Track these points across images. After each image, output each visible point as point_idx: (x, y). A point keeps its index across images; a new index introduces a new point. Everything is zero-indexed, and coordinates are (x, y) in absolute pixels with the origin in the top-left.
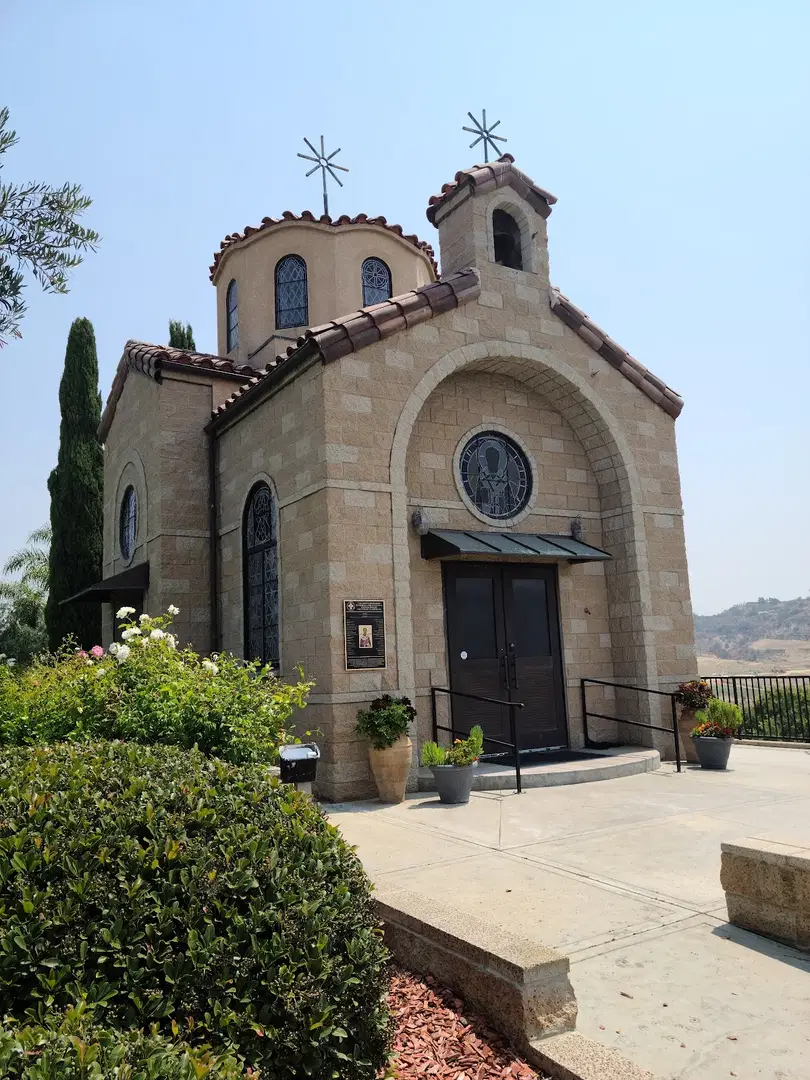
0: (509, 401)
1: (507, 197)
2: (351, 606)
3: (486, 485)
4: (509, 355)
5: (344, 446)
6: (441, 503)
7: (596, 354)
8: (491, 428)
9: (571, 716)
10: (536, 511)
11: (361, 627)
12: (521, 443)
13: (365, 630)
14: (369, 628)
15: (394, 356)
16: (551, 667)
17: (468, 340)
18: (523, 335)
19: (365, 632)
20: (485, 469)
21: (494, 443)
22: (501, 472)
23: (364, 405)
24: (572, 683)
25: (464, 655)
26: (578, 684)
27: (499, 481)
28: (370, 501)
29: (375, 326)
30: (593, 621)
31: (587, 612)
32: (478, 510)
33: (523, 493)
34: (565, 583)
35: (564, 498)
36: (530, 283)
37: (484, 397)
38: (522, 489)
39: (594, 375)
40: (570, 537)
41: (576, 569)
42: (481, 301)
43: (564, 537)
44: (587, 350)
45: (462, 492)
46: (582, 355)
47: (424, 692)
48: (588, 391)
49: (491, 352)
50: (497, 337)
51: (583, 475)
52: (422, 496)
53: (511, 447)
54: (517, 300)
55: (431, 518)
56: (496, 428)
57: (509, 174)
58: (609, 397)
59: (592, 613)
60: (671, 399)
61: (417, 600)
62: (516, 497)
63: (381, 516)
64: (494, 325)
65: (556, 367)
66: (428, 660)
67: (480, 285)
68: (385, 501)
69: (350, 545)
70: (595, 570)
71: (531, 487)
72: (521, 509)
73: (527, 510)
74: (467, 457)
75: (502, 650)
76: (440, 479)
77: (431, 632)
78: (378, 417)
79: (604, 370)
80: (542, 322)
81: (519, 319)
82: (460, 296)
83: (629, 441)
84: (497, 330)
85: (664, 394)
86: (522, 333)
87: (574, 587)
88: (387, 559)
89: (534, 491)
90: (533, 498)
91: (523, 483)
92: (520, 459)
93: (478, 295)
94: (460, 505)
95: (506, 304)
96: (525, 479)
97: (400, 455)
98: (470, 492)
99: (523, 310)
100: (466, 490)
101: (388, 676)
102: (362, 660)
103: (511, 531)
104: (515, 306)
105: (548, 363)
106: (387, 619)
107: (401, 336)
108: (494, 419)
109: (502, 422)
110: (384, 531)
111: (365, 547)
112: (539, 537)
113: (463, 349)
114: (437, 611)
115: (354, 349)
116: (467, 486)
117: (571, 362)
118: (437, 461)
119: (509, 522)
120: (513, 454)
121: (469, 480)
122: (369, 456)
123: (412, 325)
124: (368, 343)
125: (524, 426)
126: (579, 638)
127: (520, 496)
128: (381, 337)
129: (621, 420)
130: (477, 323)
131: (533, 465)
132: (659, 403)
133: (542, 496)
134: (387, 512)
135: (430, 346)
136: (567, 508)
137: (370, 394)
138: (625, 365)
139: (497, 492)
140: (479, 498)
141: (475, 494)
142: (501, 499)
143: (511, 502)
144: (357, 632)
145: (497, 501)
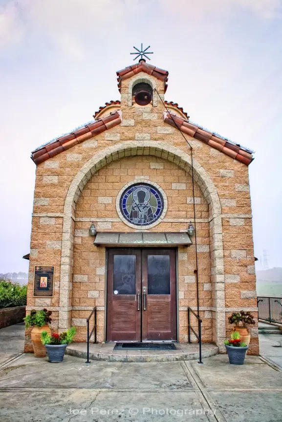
0: (152, 167)
1: (142, 76)
2: (38, 268)
3: (136, 209)
4: (136, 146)
5: (42, 198)
6: (107, 219)
7: (193, 138)
8: (139, 182)
9: (181, 326)
10: (165, 220)
11: (42, 278)
12: (157, 187)
13: (44, 279)
14: (46, 278)
15: (71, 156)
16: (170, 300)
17: (114, 143)
18: (147, 136)
19: (44, 280)
20: (137, 202)
22: (146, 202)
23: (55, 179)
24: (182, 309)
25: (116, 292)
26: (186, 309)
27: (144, 207)
28: (53, 221)
29: (61, 145)
30: (200, 276)
31: (196, 272)
32: (130, 222)
33: (159, 212)
34: (182, 256)
35: (184, 213)
36: (152, 111)
37: (137, 167)
38: (158, 210)
39: (191, 149)
40: (187, 233)
41: (191, 249)
42: (121, 125)
43: (183, 233)
44: (187, 137)
45: (120, 214)
46: (184, 140)
47: (92, 308)
48: (187, 158)
49: (125, 147)
50: (130, 139)
51: (198, 200)
52: (98, 217)
53: (153, 190)
54: (143, 120)
55: (102, 227)
56: (142, 181)
57: (141, 67)
58: (201, 159)
59: (199, 272)
60: (242, 155)
61: (91, 265)
62: (154, 214)
63: (57, 228)
64: (129, 134)
65: (165, 148)
66: (95, 294)
67: (121, 118)
68: (60, 221)
69: (41, 242)
70: (203, 249)
71: (163, 209)
72: (156, 220)
73: (159, 220)
74: (126, 197)
75: (138, 290)
76: (109, 208)
77: (97, 280)
78: (60, 184)
79: (199, 145)
80: (159, 127)
81: (144, 129)
82: (107, 124)
83: (214, 180)
84: (131, 136)
85: (238, 153)
86: (145, 135)
87: (188, 258)
88: (58, 247)
89: (165, 210)
90: (163, 214)
91: (159, 207)
92: (158, 195)
93: (119, 123)
94: (118, 220)
95: (137, 123)
96: (161, 204)
97: (70, 199)
98: (127, 213)
99: (147, 124)
100: (124, 212)
101: (54, 301)
102: (42, 292)
103: (149, 231)
104: (142, 123)
105: (160, 147)
106: (56, 274)
107: (76, 147)
108: (142, 177)
109: (147, 177)
110: (58, 235)
111: (48, 242)
112: (165, 234)
113: (110, 147)
114: (102, 271)
115: (51, 156)
116: (125, 210)
117: (176, 144)
118: (108, 200)
119: (147, 227)
120: (154, 193)
121: (127, 207)
122: (53, 201)
123: (81, 141)
124: (58, 153)
125: (161, 179)
126: (189, 285)
127: (157, 213)
128: (64, 149)
129: (209, 170)
130: (119, 135)
131: (165, 197)
132: (236, 158)
133: (169, 213)
134: (61, 226)
135: (92, 149)
136: (186, 218)
137: (57, 174)
138: (211, 142)
139: (143, 212)
140: (131, 216)
141: (130, 214)
142: (145, 216)
143: (151, 217)
144: (40, 280)
145: (143, 217)
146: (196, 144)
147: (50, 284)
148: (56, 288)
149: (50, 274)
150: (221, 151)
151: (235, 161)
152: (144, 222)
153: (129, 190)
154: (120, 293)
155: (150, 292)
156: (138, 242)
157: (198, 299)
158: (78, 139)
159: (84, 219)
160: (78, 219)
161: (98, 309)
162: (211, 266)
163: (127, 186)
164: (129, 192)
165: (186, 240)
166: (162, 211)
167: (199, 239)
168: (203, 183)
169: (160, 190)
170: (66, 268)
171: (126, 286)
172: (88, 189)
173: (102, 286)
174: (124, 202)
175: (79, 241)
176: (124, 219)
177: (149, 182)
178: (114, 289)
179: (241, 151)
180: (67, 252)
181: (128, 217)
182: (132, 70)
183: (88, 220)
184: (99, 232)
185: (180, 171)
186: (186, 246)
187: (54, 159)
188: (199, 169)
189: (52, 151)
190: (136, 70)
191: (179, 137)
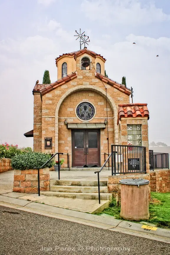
0: (90, 95)
1: (86, 55)
2: (46, 138)
3: (83, 113)
4: (84, 88)
5: (46, 110)
6: (71, 118)
7: (107, 84)
8: (84, 102)
9: (102, 160)
10: (96, 118)
11: (47, 142)
12: (92, 104)
14: (49, 142)
15: (57, 92)
16: (97, 150)
17: (74, 86)
18: (88, 83)
20: (83, 110)
21: (85, 105)
22: (87, 110)
23: (50, 102)
24: (102, 154)
25: (76, 147)
26: (104, 154)
27: (87, 112)
28: (51, 119)
29: (52, 87)
30: (109, 141)
31: (108, 139)
32: (81, 119)
33: (93, 114)
34: (102, 133)
35: (103, 115)
36: (90, 72)
37: (83, 95)
38: (92, 114)
39: (106, 89)
40: (104, 123)
41: (106, 130)
42: (77, 78)
43: (102, 123)
44: (105, 84)
45: (77, 115)
46: (103, 85)
47: (66, 154)
48: (104, 93)
49: (79, 88)
50: (81, 85)
51: (109, 109)
52: (67, 117)
53: (90, 105)
54: (86, 76)
55: (69, 121)
56: (86, 101)
57: (85, 51)
58: (110, 93)
59: (109, 139)
60: (127, 91)
61: (65, 137)
62: (91, 115)
63: (53, 122)
64: (80, 83)
65: (95, 89)
66: (67, 148)
67: (77, 75)
68: (54, 119)
69: (46, 127)
70: (110, 130)
71: (94, 113)
72: (92, 118)
73: (93, 118)
74: (79, 108)
75: (85, 146)
76: (72, 113)
77: (68, 143)
78: (53, 104)
79: (109, 87)
80: (93, 80)
81: (87, 80)
82: (71, 78)
83: (115, 102)
84: (81, 83)
85: (125, 91)
86: (87, 83)
87: (105, 133)
88: (53, 130)
89: (95, 114)
90: (94, 115)
91: (93, 112)
92: (92, 107)
93: (76, 77)
94: (76, 118)
95: (84, 77)
96: (93, 111)
97: (57, 110)
98: (79, 115)
99: (88, 78)
100: (78, 115)
101: (53, 150)
102: (48, 147)
103: (89, 122)
104: (86, 78)
105: (93, 88)
106: (53, 140)
107: (59, 88)
108: (86, 100)
109: (88, 100)
110: (53, 125)
111: (49, 128)
112: (95, 123)
113: (73, 88)
114: (70, 139)
115: (48, 92)
116: (79, 114)
117: (100, 87)
118: (71, 110)
119: (88, 121)
120: (91, 106)
121: (79, 113)
122: (51, 111)
123: (61, 85)
124: (52, 90)
125: (93, 100)
126: (105, 144)
127: (92, 115)
128: (54, 89)
129: (113, 97)
130: (76, 82)
131: (95, 108)
132: (124, 93)
133: (97, 115)
134: (54, 121)
135: (65, 89)
136: (104, 117)
137: (52, 100)
138: (114, 86)
139: (86, 115)
140: (81, 116)
141: (80, 115)
142: (87, 116)
143: (90, 116)
144: (47, 143)
145: (86, 116)
146: (108, 86)
147: (51, 145)
148: (53, 146)
149: (51, 140)
150: (118, 89)
151: (124, 94)
152: (87, 119)
153: (80, 105)
154: (77, 148)
155: (89, 147)
156: (85, 127)
157: (108, 150)
158: (59, 84)
159: (62, 118)
160: (59, 118)
161: (69, 154)
162: (114, 136)
163: (79, 104)
164: (80, 106)
165: (103, 126)
166: (94, 114)
167: (109, 126)
168: (111, 103)
169: (93, 105)
170: (57, 138)
171: (79, 145)
172: (63, 105)
173: (70, 145)
174: (78, 110)
175: (60, 127)
176: (78, 118)
177: (88, 102)
178: (75, 146)
179: (126, 90)
180: (57, 131)
181: (80, 116)
182: (81, 52)
183: (64, 118)
184: (69, 123)
185: (101, 97)
186: (103, 129)
187: (49, 93)
188: (109, 97)
189: (49, 90)
190: (83, 52)
191: (101, 83)
